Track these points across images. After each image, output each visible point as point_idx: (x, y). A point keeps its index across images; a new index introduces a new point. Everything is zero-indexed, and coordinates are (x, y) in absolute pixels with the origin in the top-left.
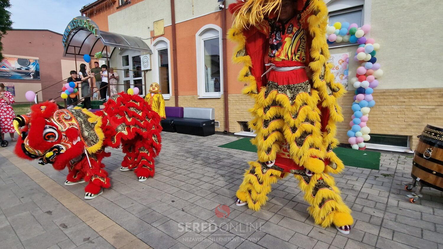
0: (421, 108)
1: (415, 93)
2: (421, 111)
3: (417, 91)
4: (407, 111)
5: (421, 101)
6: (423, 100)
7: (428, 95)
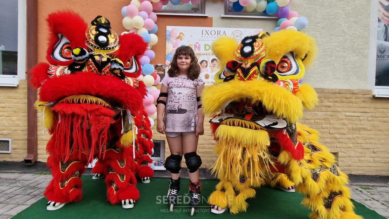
0: (346, 115)
1: (341, 95)
2: (347, 119)
3: (343, 93)
4: (332, 119)
5: (346, 106)
6: (349, 105)
7: (353, 98)
